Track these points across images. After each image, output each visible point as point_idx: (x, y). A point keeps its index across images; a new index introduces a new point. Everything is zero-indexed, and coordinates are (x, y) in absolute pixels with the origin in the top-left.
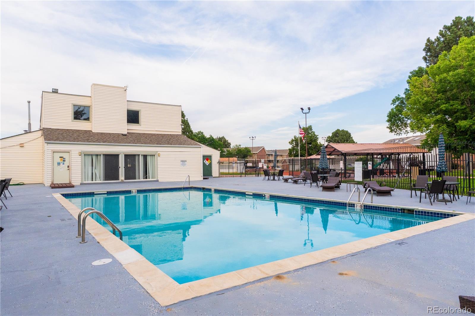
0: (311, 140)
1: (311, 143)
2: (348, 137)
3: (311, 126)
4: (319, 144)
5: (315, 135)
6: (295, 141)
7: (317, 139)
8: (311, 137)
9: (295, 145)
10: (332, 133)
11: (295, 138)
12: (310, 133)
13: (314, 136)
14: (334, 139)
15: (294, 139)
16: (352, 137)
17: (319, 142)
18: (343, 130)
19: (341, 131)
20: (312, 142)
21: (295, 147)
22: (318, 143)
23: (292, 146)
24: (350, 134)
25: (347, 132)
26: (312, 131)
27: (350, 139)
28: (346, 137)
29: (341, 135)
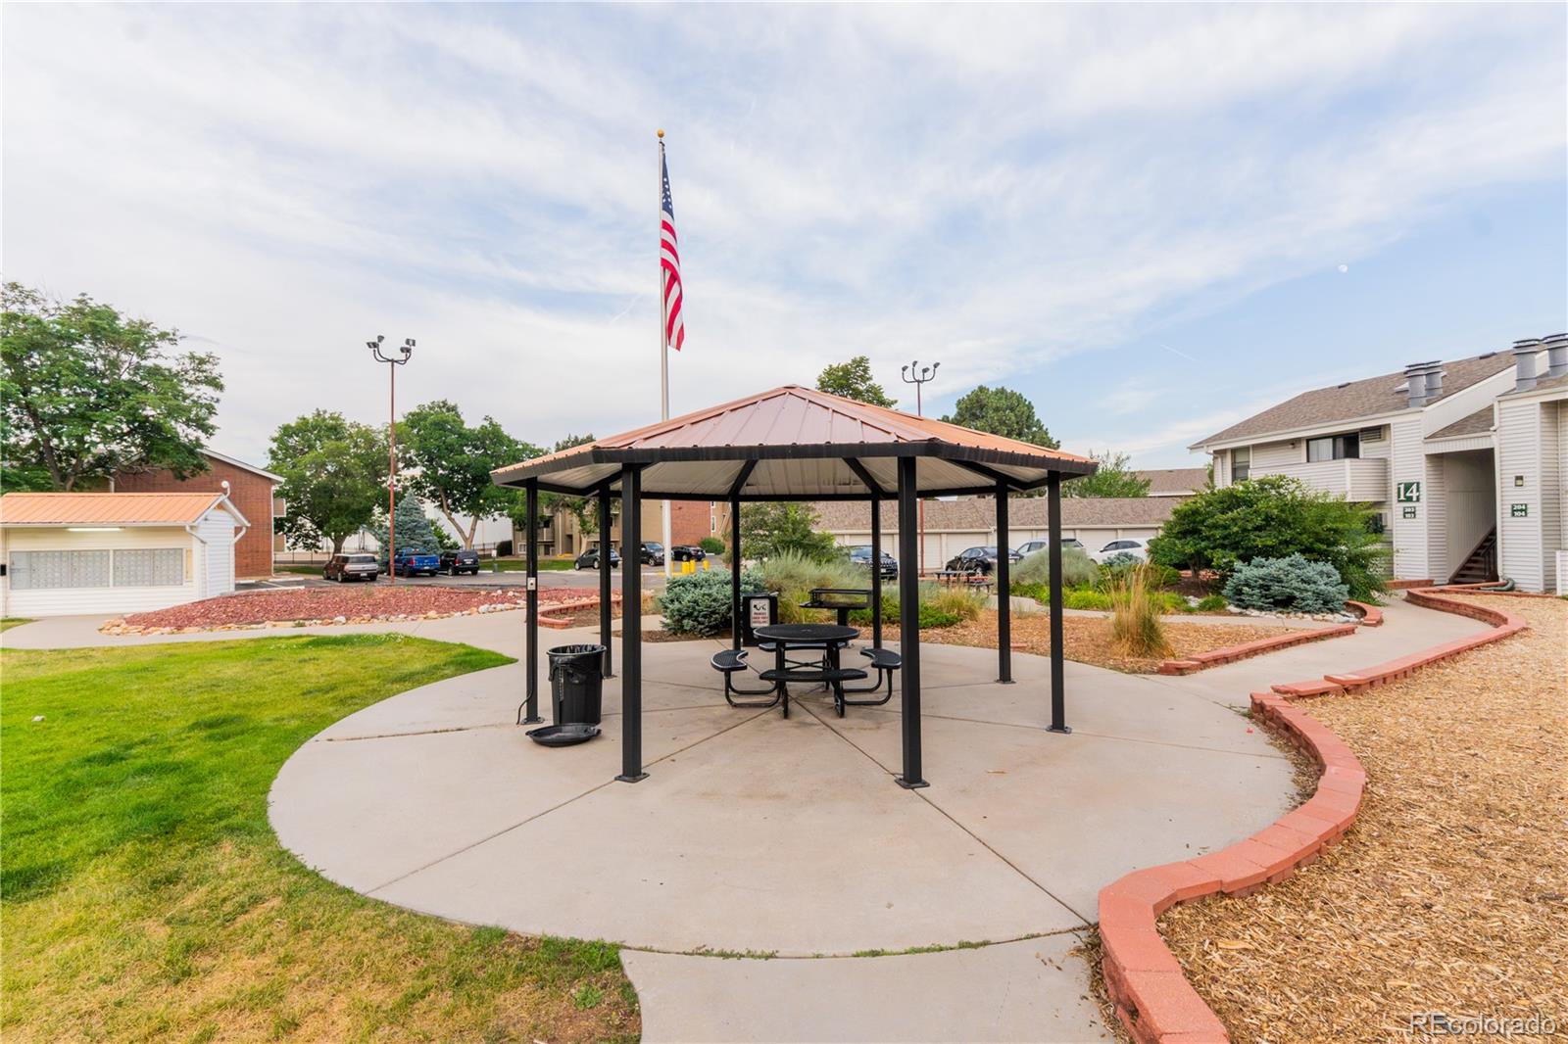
2: (1025, 416)
18: (1002, 391)
19: (997, 393)
24: (1030, 407)
25: (1019, 398)
26: (871, 382)
27: (1029, 428)
28: (1016, 416)
29: (997, 410)
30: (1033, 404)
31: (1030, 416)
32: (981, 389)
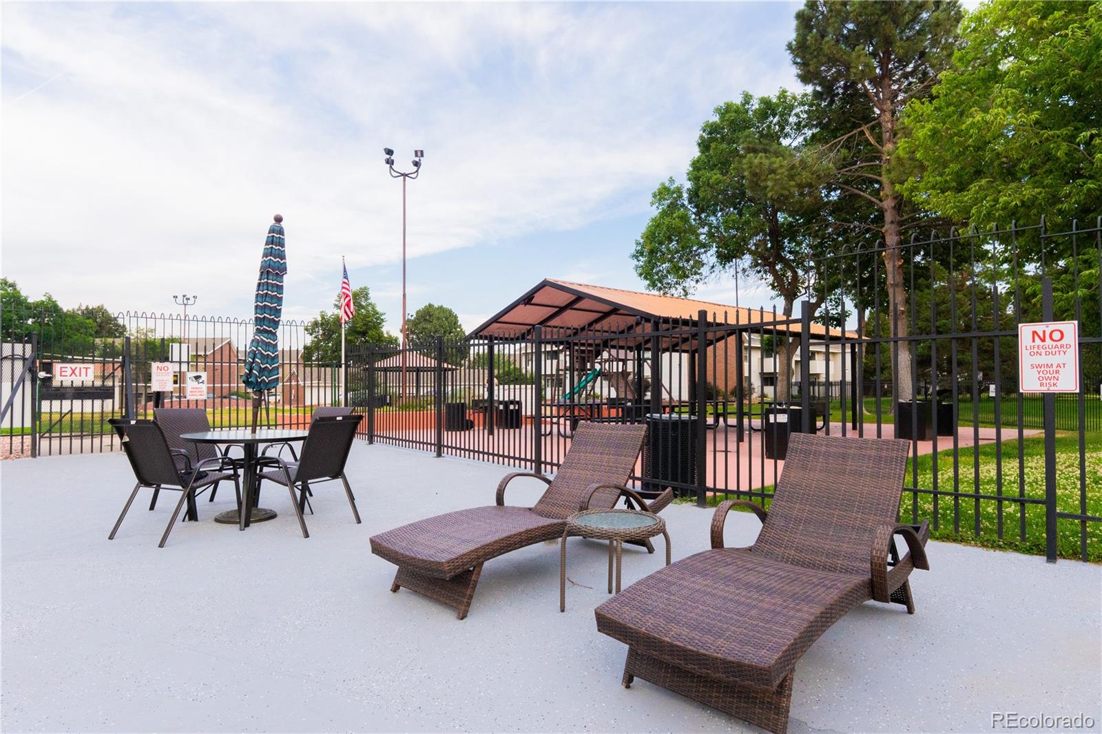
0: (364, 325)
1: (367, 333)
2: (453, 323)
3: (365, 288)
4: (386, 335)
5: (377, 313)
6: (322, 324)
7: (380, 323)
8: (366, 316)
9: (321, 335)
10: (417, 313)
11: (323, 317)
12: (363, 307)
13: (373, 315)
14: (420, 326)
15: (319, 319)
16: (460, 325)
17: (385, 332)
18: (441, 308)
19: (438, 309)
20: (370, 329)
21: (321, 341)
22: (382, 333)
23: (316, 337)
24: (456, 317)
25: (450, 312)
26: (370, 301)
27: (456, 329)
28: (449, 323)
29: (438, 319)
30: (458, 315)
31: (456, 323)
32: (430, 305)
